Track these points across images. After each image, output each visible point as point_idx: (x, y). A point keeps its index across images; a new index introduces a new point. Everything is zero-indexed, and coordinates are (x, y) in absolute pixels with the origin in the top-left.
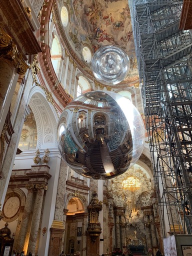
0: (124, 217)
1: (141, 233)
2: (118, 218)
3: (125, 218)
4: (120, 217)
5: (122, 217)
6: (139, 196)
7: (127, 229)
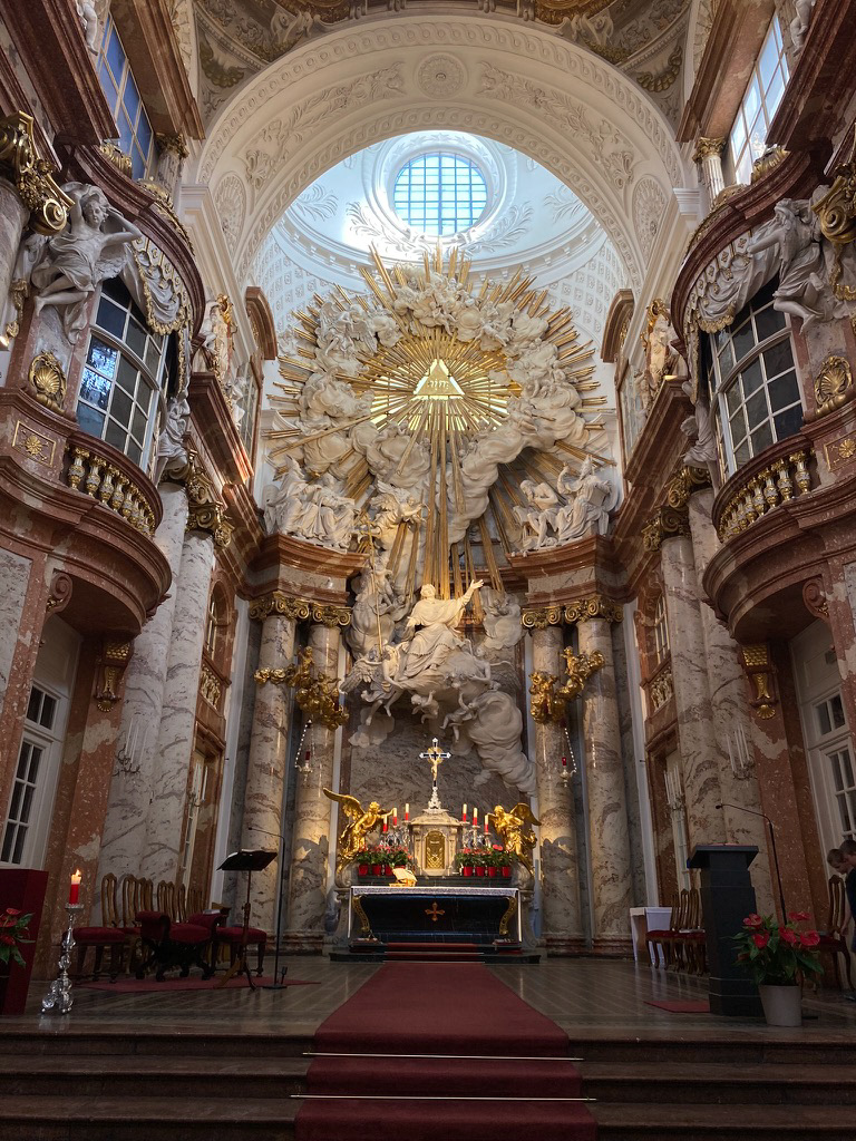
0: (347, 633)
1: (482, 778)
2: (283, 634)
3: (354, 650)
4: (305, 631)
5: (328, 638)
6: (491, 476)
7: (360, 740)
